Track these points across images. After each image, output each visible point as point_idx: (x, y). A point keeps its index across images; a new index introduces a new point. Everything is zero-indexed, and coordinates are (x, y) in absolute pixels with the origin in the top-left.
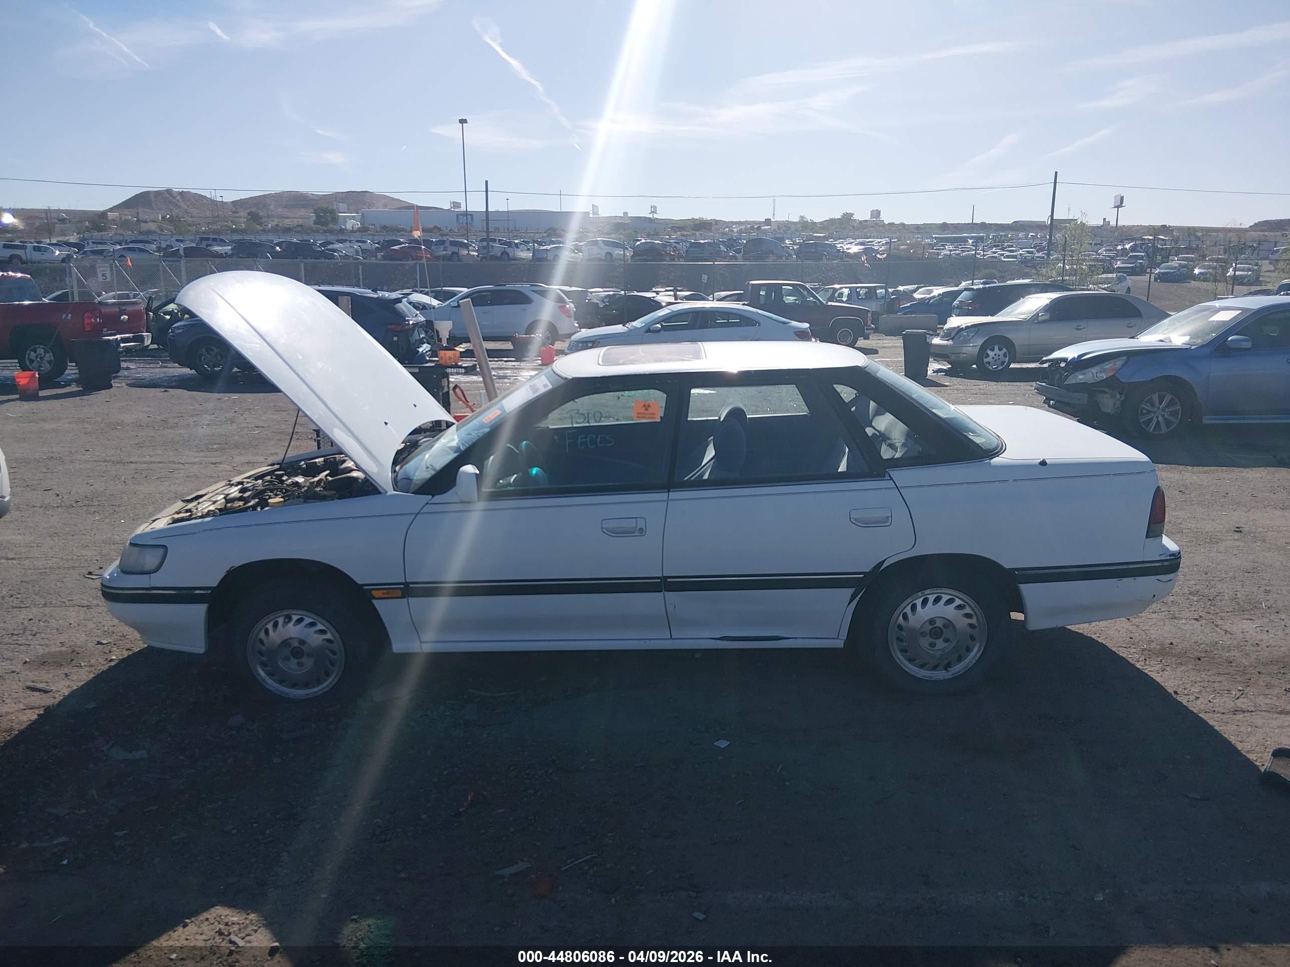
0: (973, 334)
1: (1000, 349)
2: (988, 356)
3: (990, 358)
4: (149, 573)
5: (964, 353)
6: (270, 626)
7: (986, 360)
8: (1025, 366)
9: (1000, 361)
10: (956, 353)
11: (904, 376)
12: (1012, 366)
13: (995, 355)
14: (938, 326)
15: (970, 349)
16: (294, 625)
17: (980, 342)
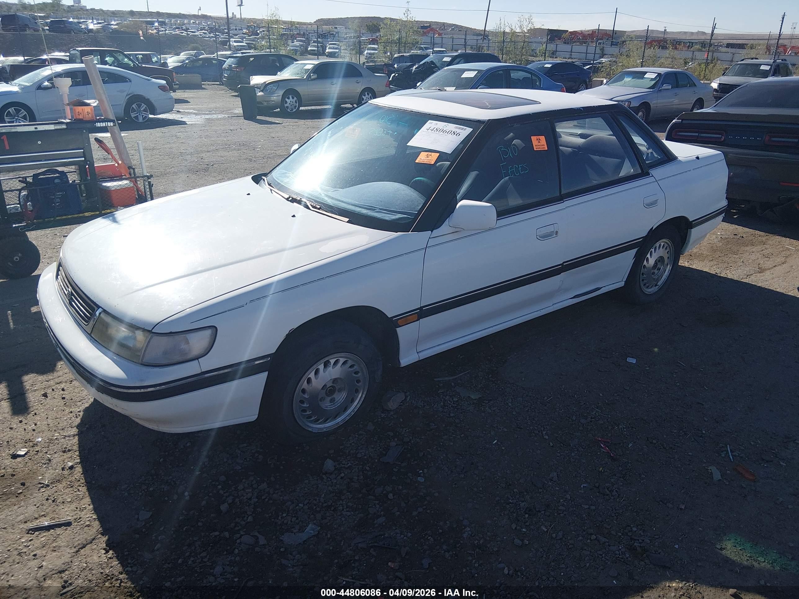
0: (276, 88)
1: (293, 98)
2: (286, 102)
3: (288, 103)
4: (197, 358)
5: (273, 101)
6: (312, 375)
7: (286, 105)
8: (309, 108)
9: (294, 105)
10: (267, 101)
11: (242, 120)
12: (301, 108)
13: (291, 102)
14: (203, 83)
15: (275, 97)
16: (333, 368)
17: (281, 93)
